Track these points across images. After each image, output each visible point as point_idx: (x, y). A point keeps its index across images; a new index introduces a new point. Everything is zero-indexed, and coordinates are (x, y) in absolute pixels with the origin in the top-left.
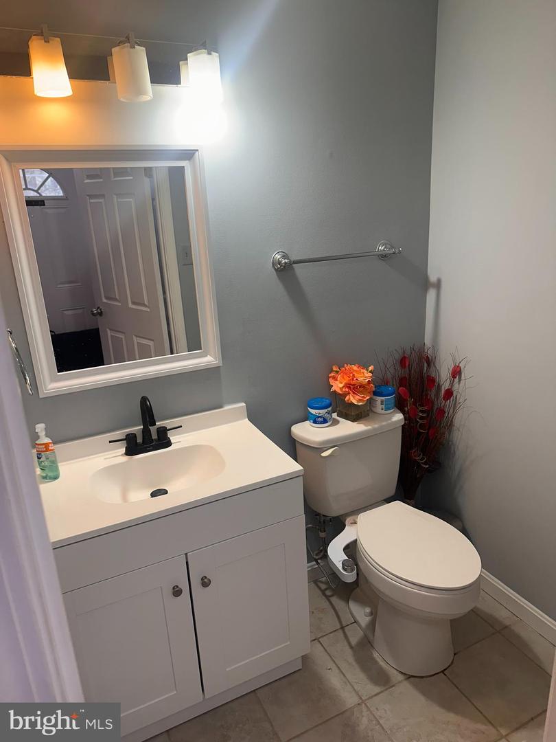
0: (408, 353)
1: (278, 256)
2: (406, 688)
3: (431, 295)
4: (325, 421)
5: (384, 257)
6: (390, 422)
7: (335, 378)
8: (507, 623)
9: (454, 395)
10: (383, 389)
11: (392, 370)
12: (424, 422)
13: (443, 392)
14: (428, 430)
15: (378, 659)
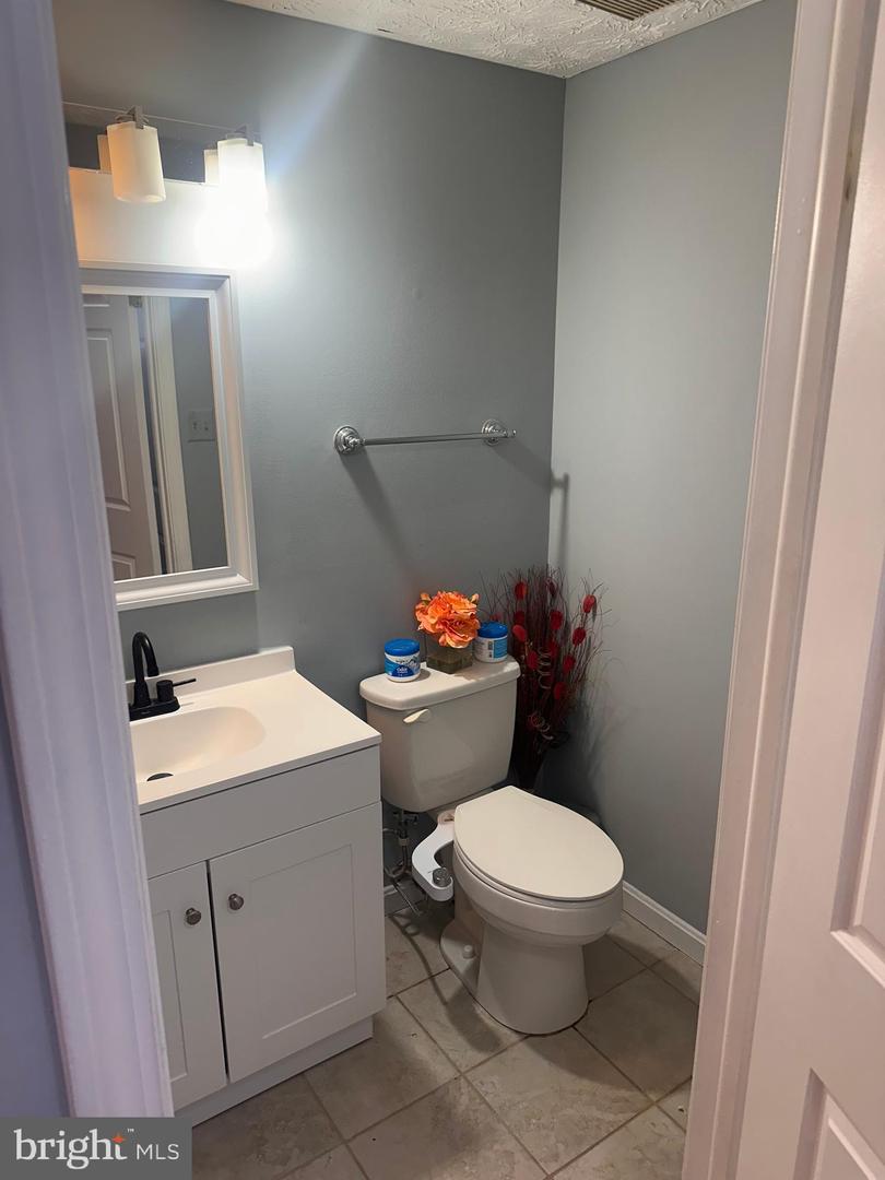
0: (526, 576)
1: (343, 434)
2: (522, 1053)
3: (556, 497)
4: (410, 673)
5: (491, 441)
6: (500, 673)
7: (424, 612)
8: (660, 955)
9: (588, 636)
10: (492, 628)
11: (504, 601)
12: (547, 674)
13: (572, 632)
14: (553, 686)
15: (482, 1016)
